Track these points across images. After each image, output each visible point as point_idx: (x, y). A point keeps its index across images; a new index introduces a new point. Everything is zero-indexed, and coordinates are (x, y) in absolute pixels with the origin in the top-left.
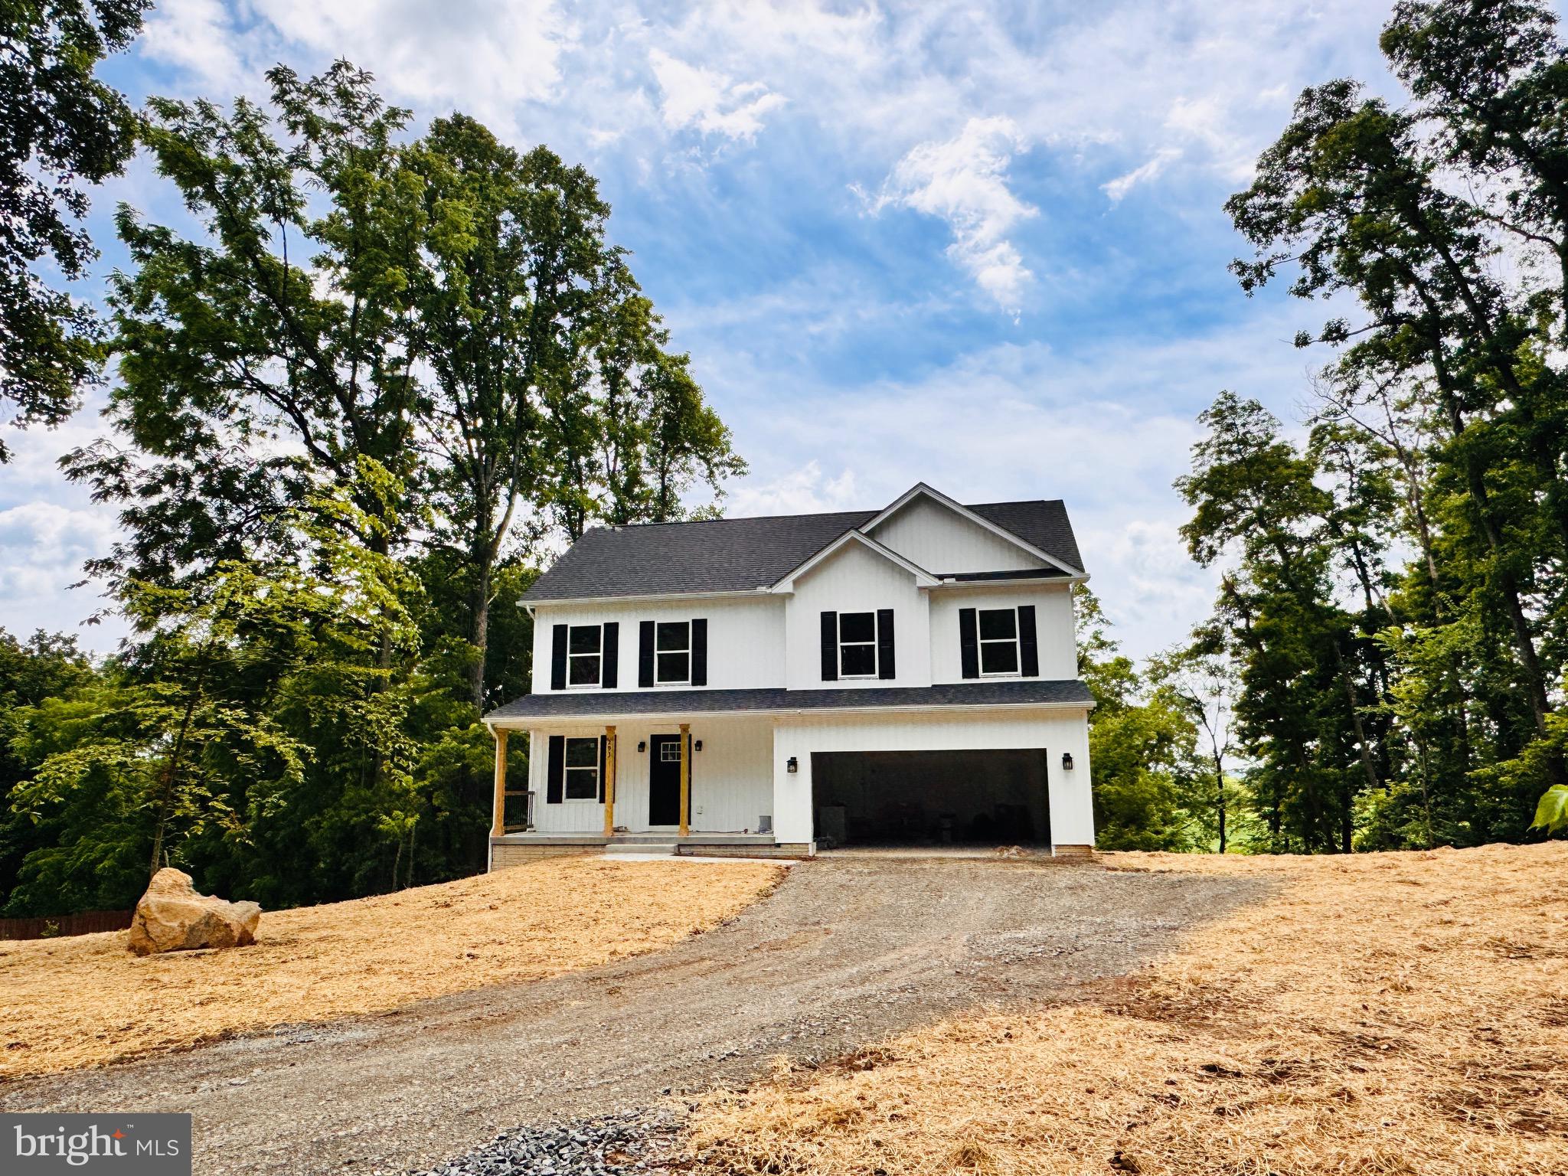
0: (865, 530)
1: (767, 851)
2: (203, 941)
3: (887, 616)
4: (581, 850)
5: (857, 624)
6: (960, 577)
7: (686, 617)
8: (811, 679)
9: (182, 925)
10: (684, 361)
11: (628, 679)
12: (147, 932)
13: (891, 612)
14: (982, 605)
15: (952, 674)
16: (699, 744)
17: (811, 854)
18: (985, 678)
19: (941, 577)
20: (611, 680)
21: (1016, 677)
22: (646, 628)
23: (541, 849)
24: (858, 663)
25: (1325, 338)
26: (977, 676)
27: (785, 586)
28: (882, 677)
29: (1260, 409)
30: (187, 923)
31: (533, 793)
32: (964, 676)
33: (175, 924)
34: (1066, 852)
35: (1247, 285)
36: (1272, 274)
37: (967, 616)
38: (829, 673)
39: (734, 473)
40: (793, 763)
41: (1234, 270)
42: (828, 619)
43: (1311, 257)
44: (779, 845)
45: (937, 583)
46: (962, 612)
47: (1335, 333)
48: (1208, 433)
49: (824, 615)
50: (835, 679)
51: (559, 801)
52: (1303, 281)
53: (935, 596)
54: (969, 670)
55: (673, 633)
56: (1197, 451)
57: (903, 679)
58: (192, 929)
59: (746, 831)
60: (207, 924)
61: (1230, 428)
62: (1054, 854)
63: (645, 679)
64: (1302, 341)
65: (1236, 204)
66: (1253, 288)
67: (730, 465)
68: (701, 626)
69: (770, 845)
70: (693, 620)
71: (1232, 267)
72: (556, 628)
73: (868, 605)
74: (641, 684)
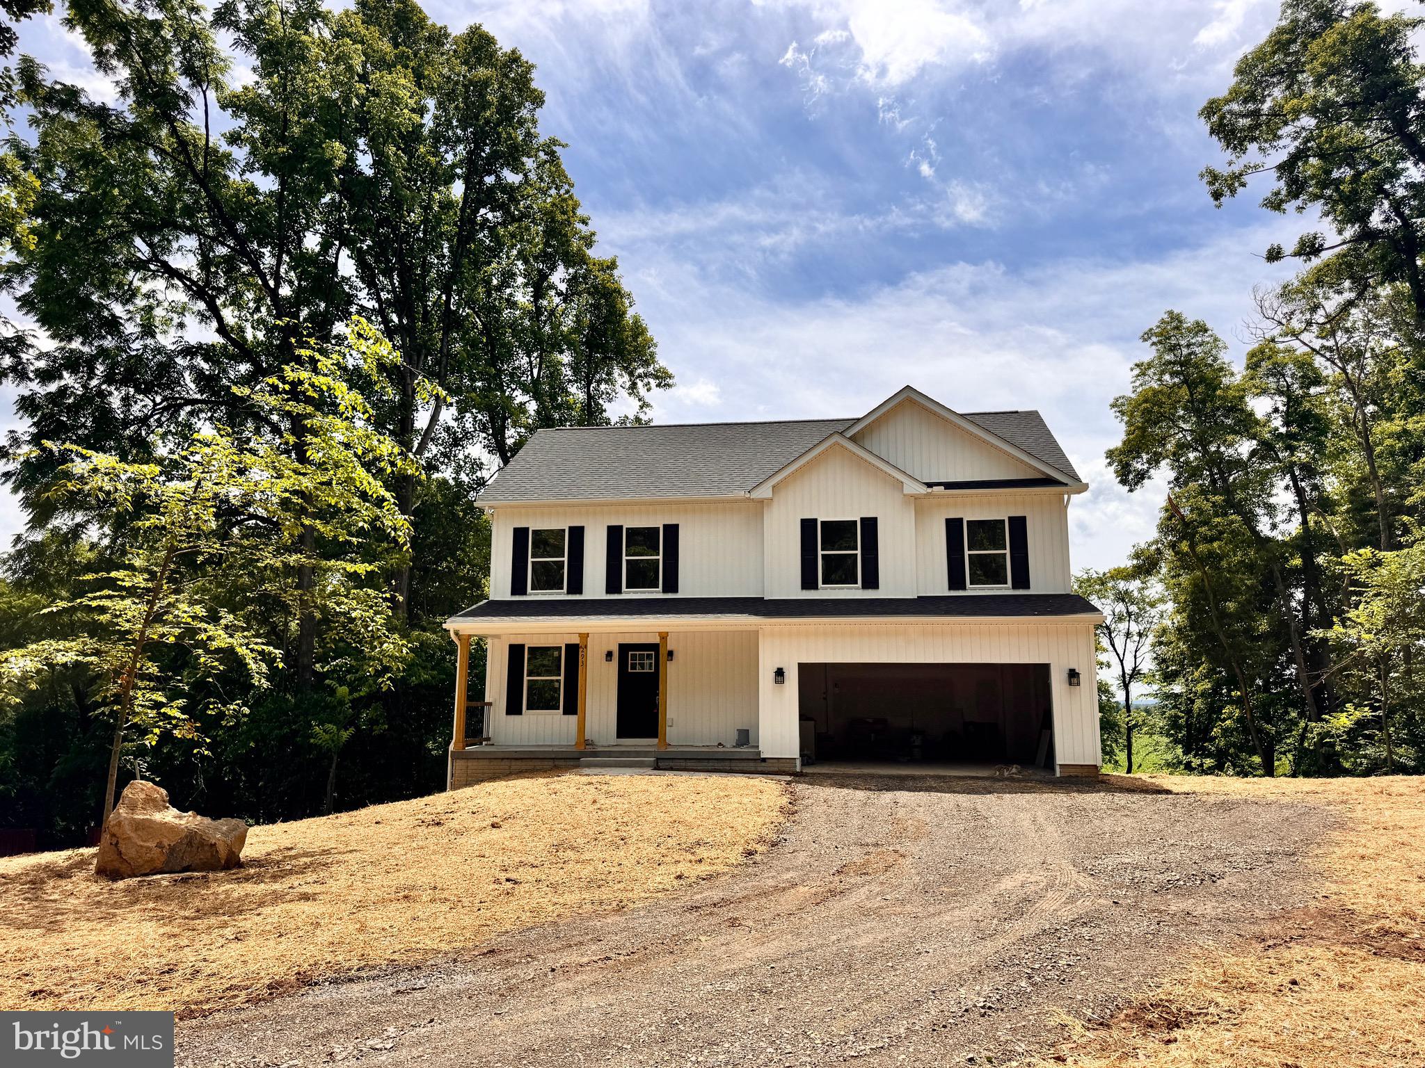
0: (849, 434)
1: (751, 766)
2: (185, 864)
3: (870, 525)
4: (551, 763)
5: (838, 532)
6: (949, 486)
7: (655, 521)
8: (788, 586)
9: (160, 845)
10: (613, 265)
11: (594, 584)
12: (120, 853)
13: (875, 520)
14: (970, 514)
15: (939, 586)
16: (671, 654)
17: (798, 769)
18: (973, 590)
19: (930, 485)
20: (576, 586)
21: (1006, 589)
22: (614, 533)
24: (839, 571)
25: (1298, 254)
26: (964, 588)
27: (765, 492)
28: (865, 587)
29: (1206, 331)
30: (166, 842)
31: (490, 704)
32: (950, 588)
33: (151, 844)
34: (1073, 772)
35: (1217, 195)
36: (1243, 185)
37: (953, 527)
38: (808, 582)
39: (659, 385)
40: (780, 673)
41: (1205, 180)
42: (808, 526)
43: (1286, 168)
44: (764, 760)
45: (924, 490)
46: (949, 522)
47: (1310, 248)
48: (1148, 353)
49: (804, 522)
50: (816, 587)
51: (519, 712)
52: (1277, 194)
53: (919, 506)
54: (956, 581)
55: (643, 538)
56: (1137, 371)
57: (887, 589)
58: (172, 849)
59: (720, 744)
60: (190, 844)
61: (1172, 349)
62: (1058, 774)
63: (613, 584)
64: (1274, 255)
65: (1211, 109)
66: (1222, 199)
67: (657, 377)
68: (672, 532)
69: (757, 760)
70: (664, 526)
71: (1202, 176)
72: (516, 531)
73: (850, 512)
74: (608, 591)
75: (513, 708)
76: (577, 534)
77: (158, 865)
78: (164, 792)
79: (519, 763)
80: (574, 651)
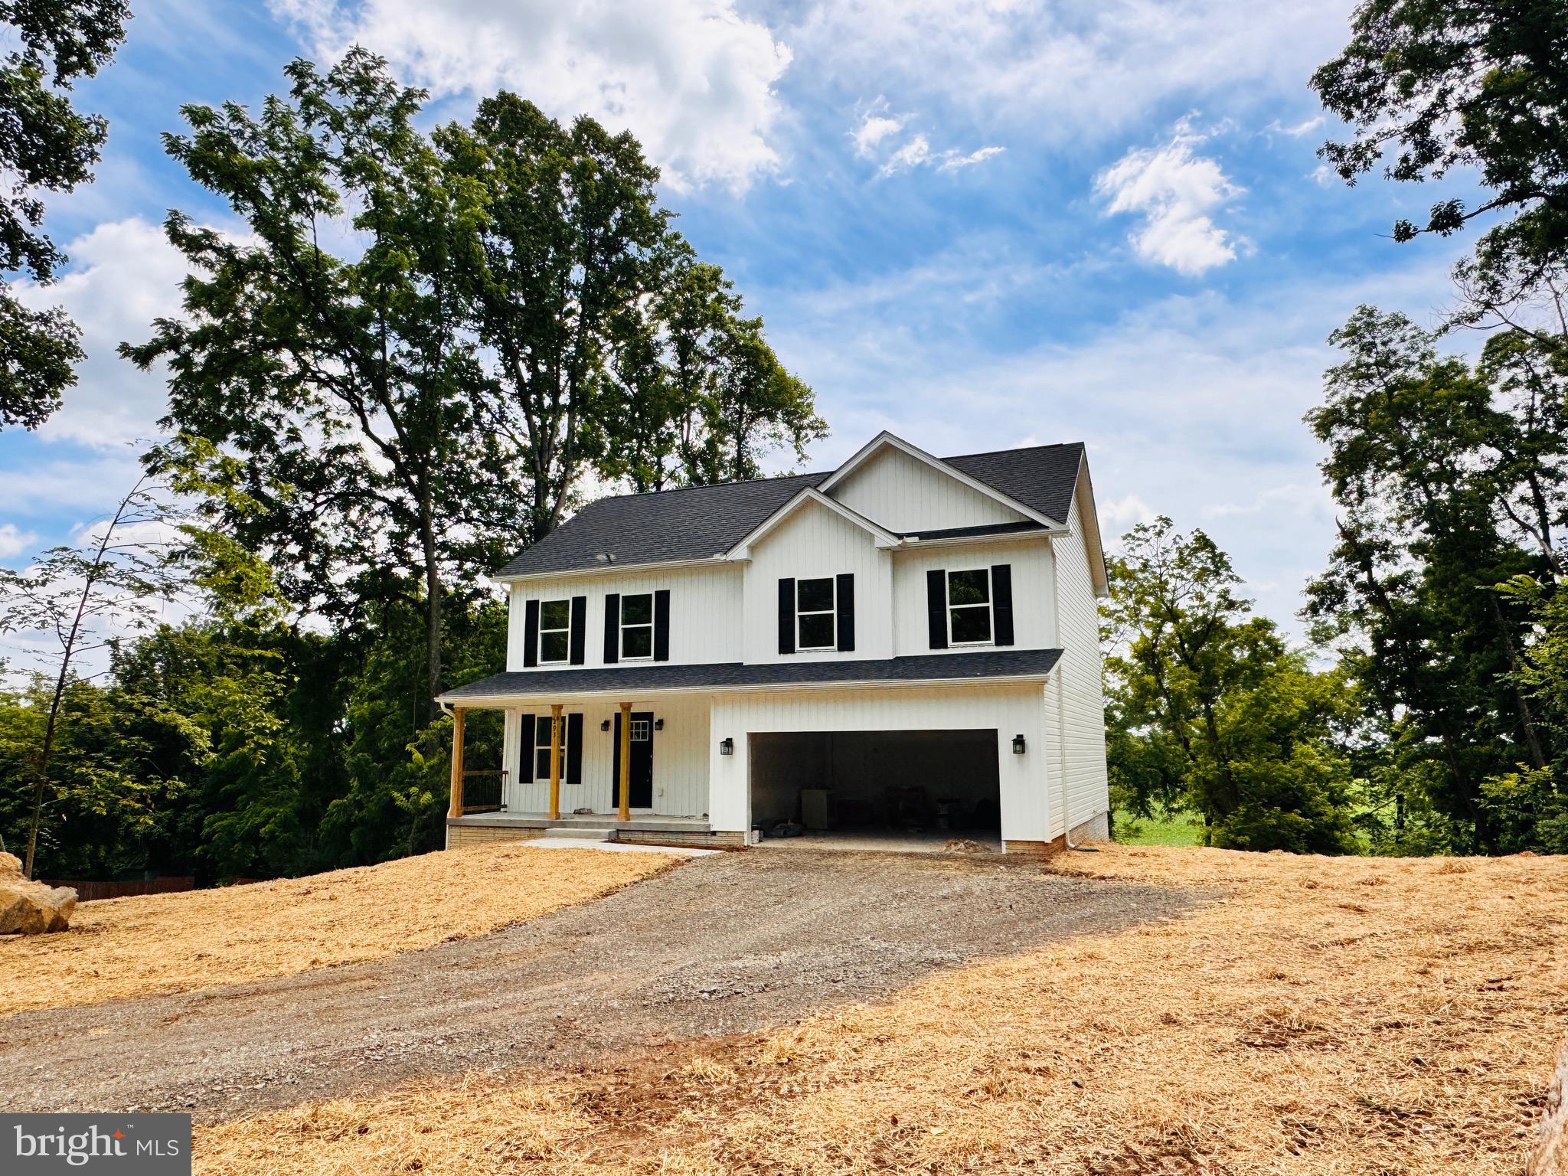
0: (823, 488)
1: (702, 840)
3: (846, 582)
4: (527, 832)
5: (816, 592)
6: (922, 536)
7: (648, 588)
8: (766, 649)
10: (757, 325)
11: (594, 658)
13: (851, 576)
14: (953, 565)
15: (919, 645)
16: (661, 723)
18: (955, 648)
19: (900, 536)
20: (578, 657)
21: (988, 646)
22: (611, 601)
24: (817, 634)
25: (1435, 226)
26: (946, 647)
27: (740, 553)
28: (841, 649)
29: (1406, 323)
31: (506, 773)
32: (932, 647)
34: (1019, 849)
35: (1346, 172)
36: (1378, 155)
37: (935, 580)
38: (786, 646)
40: (728, 744)
42: (785, 586)
43: (1419, 129)
44: (714, 833)
45: (897, 542)
46: (930, 574)
47: (1447, 219)
48: (1345, 355)
49: (781, 582)
50: (792, 651)
51: (530, 781)
52: (1405, 159)
53: (898, 557)
54: (937, 638)
55: (637, 606)
56: (1329, 379)
57: (863, 651)
61: (1368, 348)
62: (1004, 851)
63: (610, 655)
64: (1404, 233)
65: (1324, 76)
66: (1355, 175)
67: (812, 428)
68: (663, 597)
69: (705, 833)
70: (656, 592)
71: (1320, 152)
72: (529, 603)
73: (827, 570)
74: (606, 661)
75: (526, 777)
76: (580, 603)
80: (576, 721)
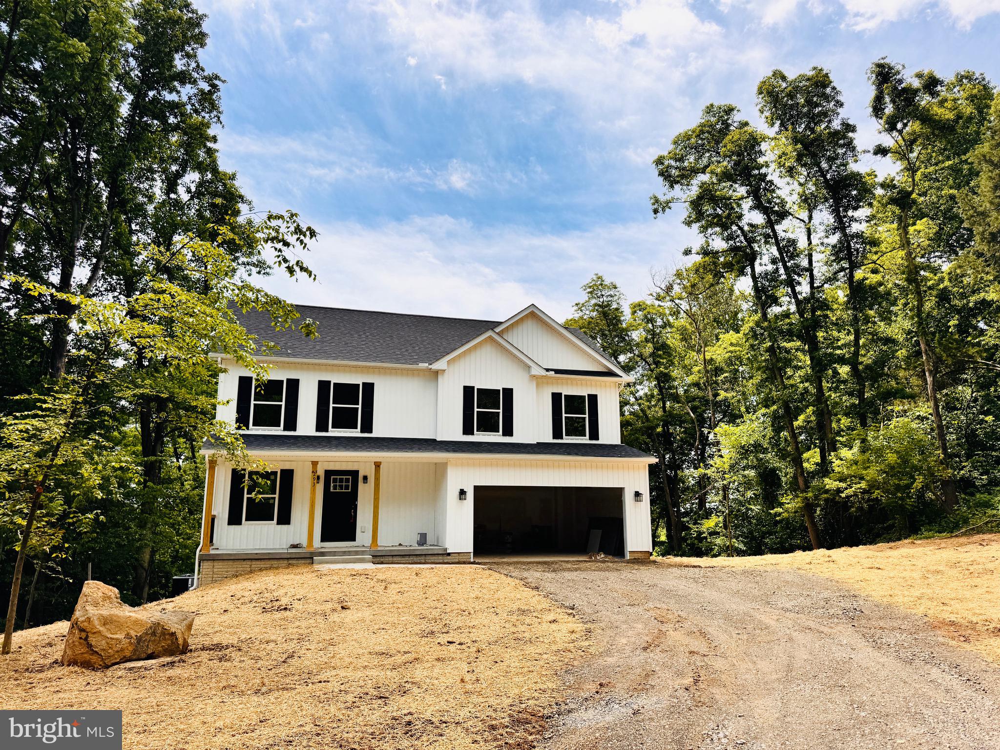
0: (497, 331)
1: (440, 559)
2: (150, 652)
3: (508, 393)
4: (286, 562)
5: (489, 396)
6: (557, 371)
7: (357, 379)
8: (454, 431)
9: (128, 636)
11: (306, 425)
12: (90, 646)
13: (511, 390)
14: (566, 391)
15: (547, 437)
16: (365, 478)
17: (472, 560)
18: (567, 440)
19: (548, 370)
20: (291, 424)
21: (585, 440)
22: (323, 386)
23: (249, 563)
24: (488, 424)
25: (699, 253)
26: (562, 438)
27: (441, 364)
28: (504, 434)
30: (133, 633)
31: (215, 516)
32: (554, 438)
33: (120, 636)
34: (636, 556)
35: (656, 211)
36: (670, 208)
37: (556, 397)
38: (468, 429)
40: (462, 493)
41: (652, 201)
42: (468, 391)
43: (695, 203)
44: (449, 554)
45: (544, 373)
46: (554, 395)
48: (583, 298)
49: (465, 388)
50: (472, 434)
51: (239, 523)
52: (689, 217)
53: (539, 381)
54: (557, 434)
55: (346, 392)
57: (518, 437)
58: (139, 639)
59: (400, 545)
60: (154, 634)
62: (628, 557)
63: (321, 425)
66: (658, 214)
68: (369, 388)
69: (443, 554)
70: (363, 383)
71: (651, 198)
72: (242, 379)
73: (497, 385)
75: (234, 519)
76: (294, 385)
77: (128, 654)
78: (116, 591)
79: (258, 562)
80: (288, 475)
